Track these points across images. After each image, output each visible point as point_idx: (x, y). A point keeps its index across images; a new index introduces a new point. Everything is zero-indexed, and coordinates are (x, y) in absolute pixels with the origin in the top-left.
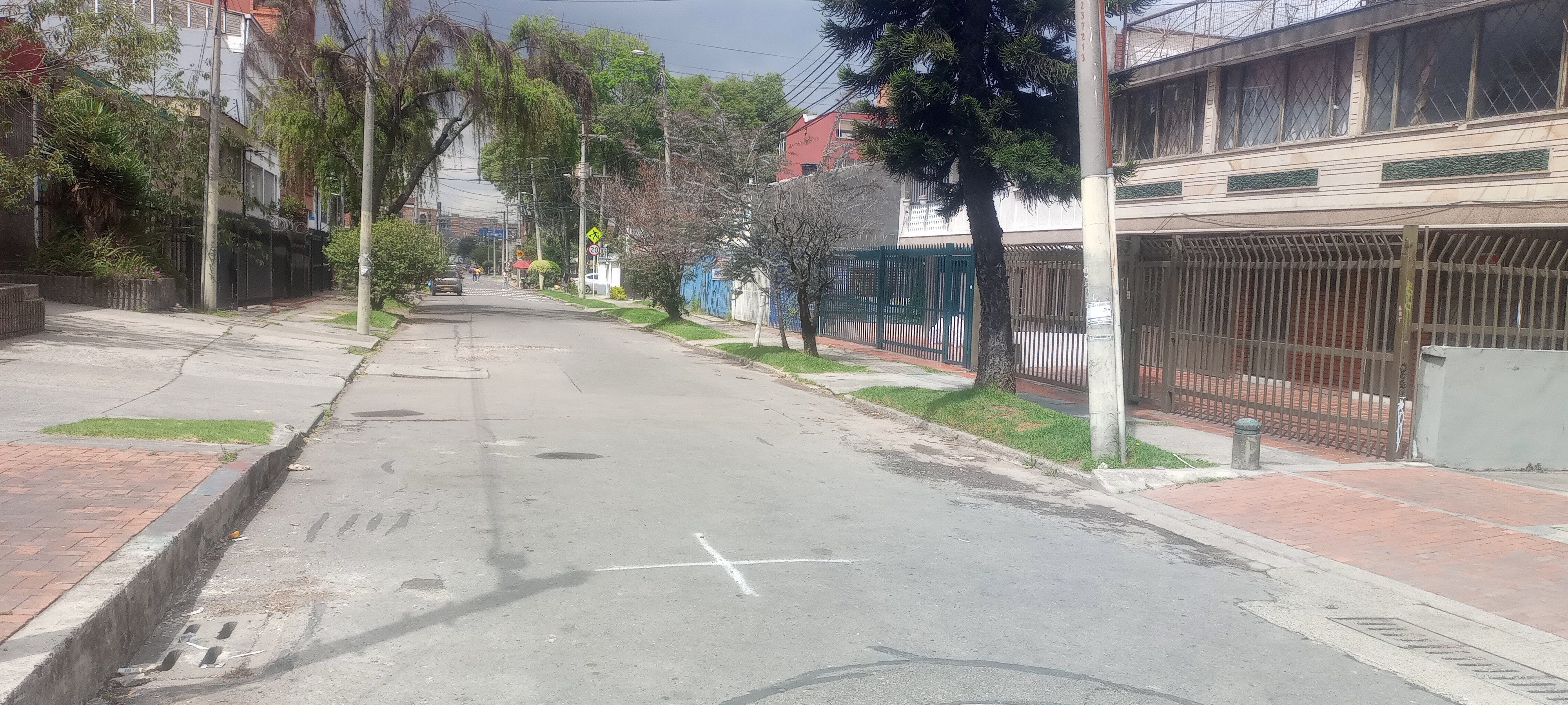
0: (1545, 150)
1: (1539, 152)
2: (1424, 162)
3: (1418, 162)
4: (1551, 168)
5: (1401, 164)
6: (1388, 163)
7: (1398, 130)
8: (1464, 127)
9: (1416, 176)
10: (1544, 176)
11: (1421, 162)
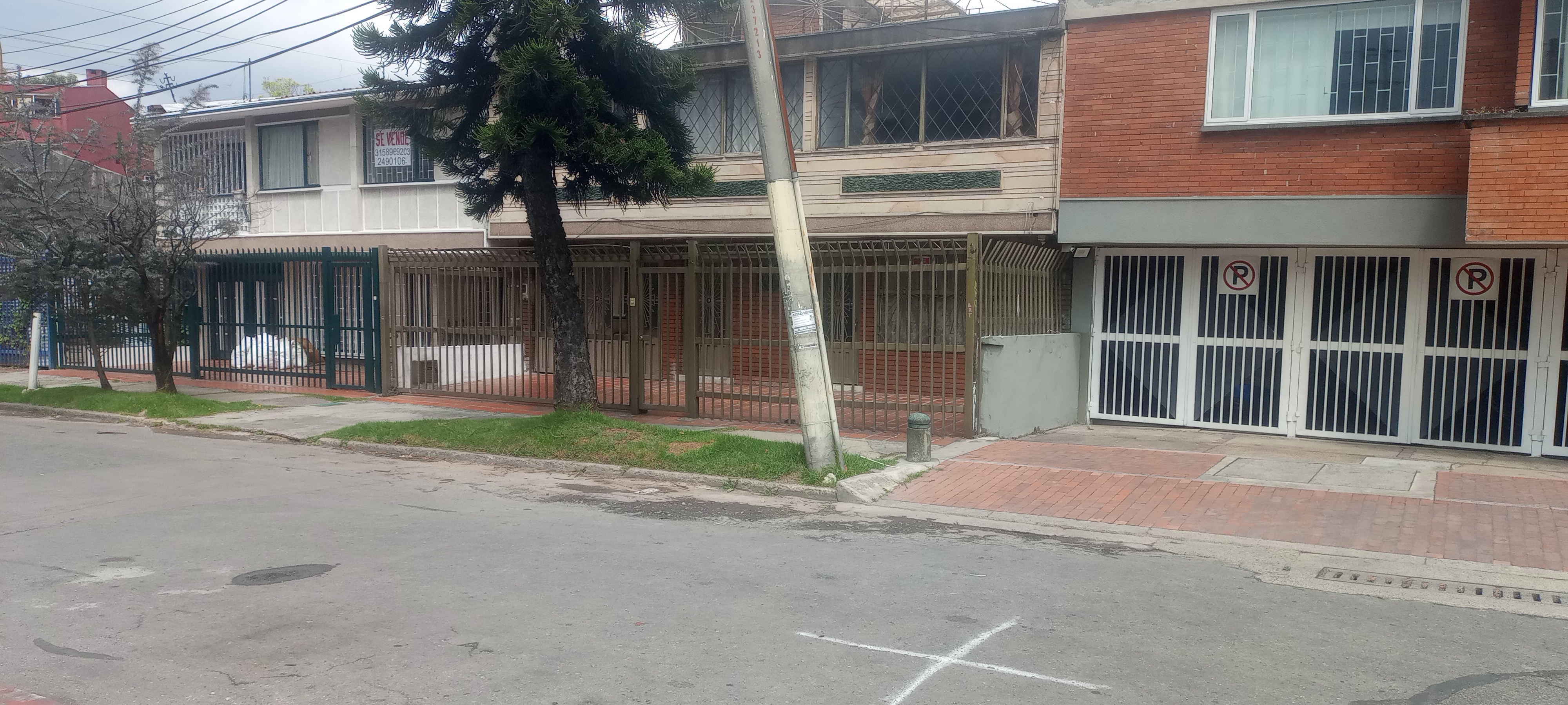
0: (997, 171)
1: (992, 172)
2: (884, 177)
3: (878, 177)
4: (1002, 186)
5: (862, 179)
6: (848, 178)
7: (854, 148)
8: (920, 148)
9: (878, 190)
10: (996, 193)
11: (882, 177)
